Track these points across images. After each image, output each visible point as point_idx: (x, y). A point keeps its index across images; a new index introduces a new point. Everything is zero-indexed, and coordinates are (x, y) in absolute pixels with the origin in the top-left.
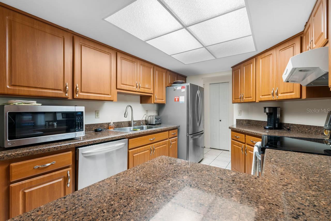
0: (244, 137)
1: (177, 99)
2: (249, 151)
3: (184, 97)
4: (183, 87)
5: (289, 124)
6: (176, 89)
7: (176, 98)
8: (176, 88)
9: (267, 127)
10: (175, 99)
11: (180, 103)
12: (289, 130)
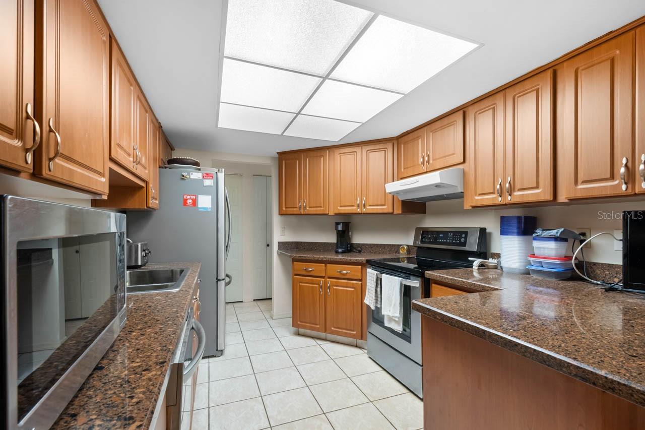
0: (324, 267)
1: (190, 201)
2: (335, 287)
3: (210, 197)
4: (207, 174)
5: (359, 244)
6: (188, 177)
7: (188, 197)
8: (189, 174)
9: (340, 250)
10: (185, 201)
11: (200, 210)
12: (360, 252)
